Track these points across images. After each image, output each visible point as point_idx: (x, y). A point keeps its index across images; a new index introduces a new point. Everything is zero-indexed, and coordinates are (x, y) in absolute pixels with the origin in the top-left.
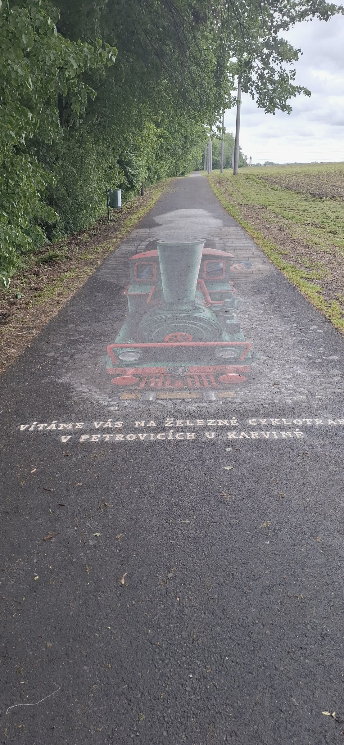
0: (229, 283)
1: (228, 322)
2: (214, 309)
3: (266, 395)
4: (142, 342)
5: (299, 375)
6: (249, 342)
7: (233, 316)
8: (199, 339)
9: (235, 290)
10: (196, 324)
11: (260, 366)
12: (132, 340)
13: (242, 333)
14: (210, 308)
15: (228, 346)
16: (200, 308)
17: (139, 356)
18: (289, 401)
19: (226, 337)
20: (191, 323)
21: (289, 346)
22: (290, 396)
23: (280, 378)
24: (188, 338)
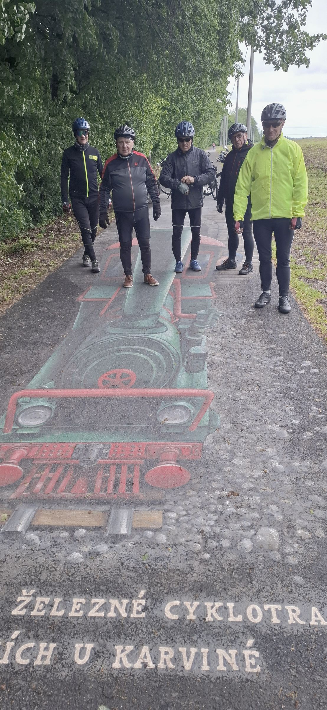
0: (210, 286)
1: (194, 350)
2: (180, 326)
3: (212, 523)
4: (64, 387)
5: (274, 470)
6: (212, 390)
7: (201, 340)
8: (144, 382)
9: (215, 296)
10: (148, 354)
11: (218, 447)
12: (52, 383)
13: (206, 372)
14: (176, 324)
15: (180, 397)
16: (162, 325)
17: (48, 416)
18: (247, 544)
19: (182, 378)
20: (142, 352)
21: (267, 400)
22: (252, 527)
23: (243, 476)
24: (130, 381)
